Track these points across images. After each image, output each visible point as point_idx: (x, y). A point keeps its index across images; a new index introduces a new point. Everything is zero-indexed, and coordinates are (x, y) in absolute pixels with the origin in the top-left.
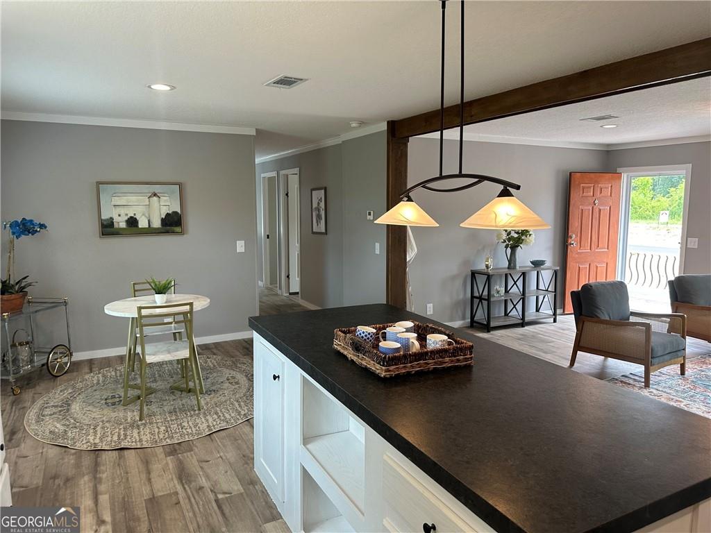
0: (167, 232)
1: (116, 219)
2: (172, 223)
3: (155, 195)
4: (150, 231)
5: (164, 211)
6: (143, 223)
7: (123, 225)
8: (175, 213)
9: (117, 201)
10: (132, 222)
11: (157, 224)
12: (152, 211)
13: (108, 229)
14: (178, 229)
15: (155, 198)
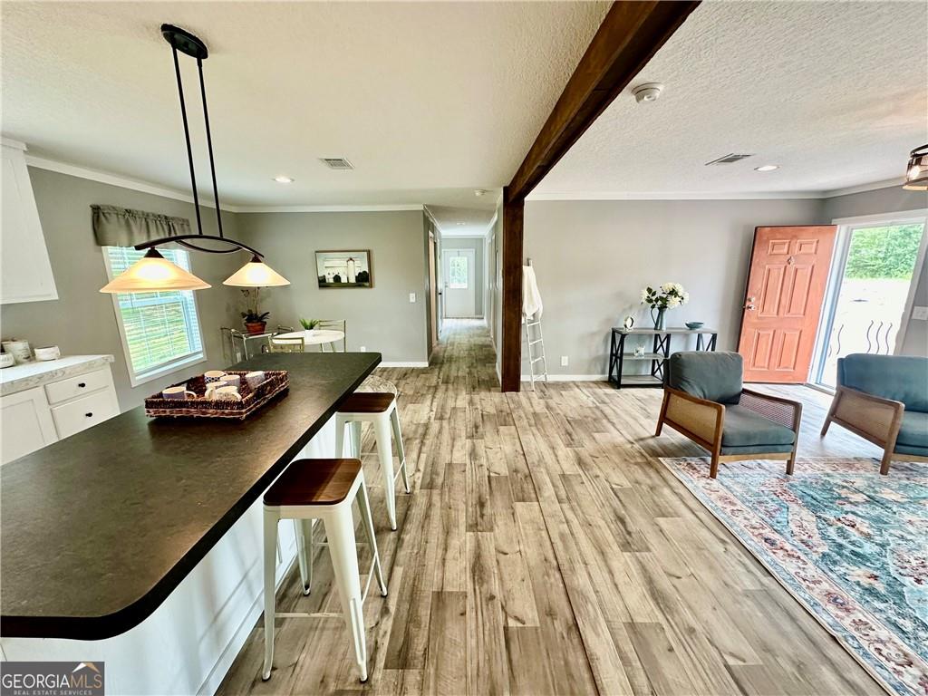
0: (360, 286)
1: (327, 276)
2: (364, 280)
3: (351, 259)
4: (348, 285)
5: (358, 271)
6: (344, 280)
7: (332, 281)
8: (365, 272)
9: (327, 264)
10: (337, 278)
11: (353, 280)
12: (350, 272)
13: (323, 283)
14: (367, 284)
15: (351, 262)
